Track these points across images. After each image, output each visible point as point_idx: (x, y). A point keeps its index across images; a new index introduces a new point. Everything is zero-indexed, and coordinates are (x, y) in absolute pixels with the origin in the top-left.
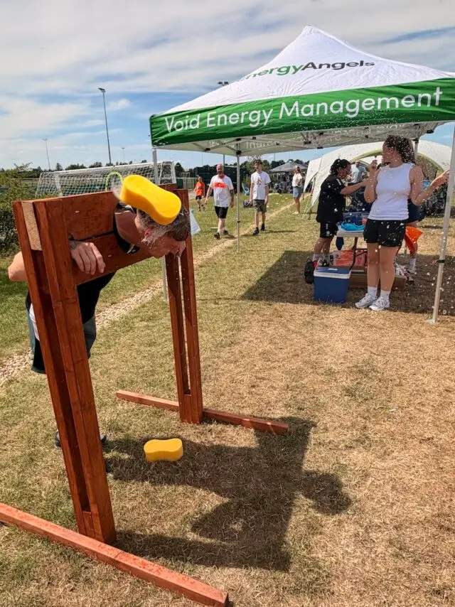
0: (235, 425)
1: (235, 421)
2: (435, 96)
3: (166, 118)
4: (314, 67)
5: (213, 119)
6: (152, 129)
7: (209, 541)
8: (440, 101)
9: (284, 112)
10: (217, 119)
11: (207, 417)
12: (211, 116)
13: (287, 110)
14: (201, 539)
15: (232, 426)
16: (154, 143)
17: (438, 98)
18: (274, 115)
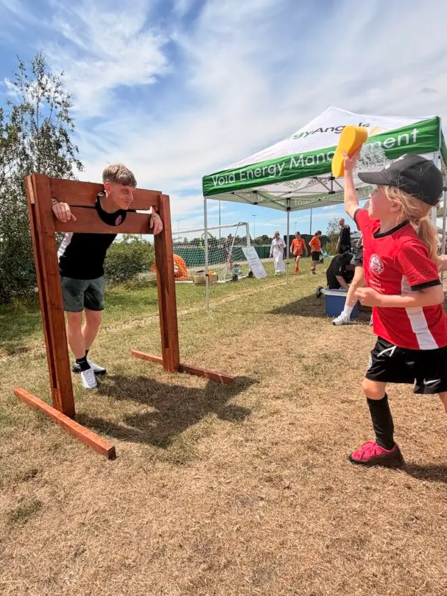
0: (199, 376)
1: (199, 373)
2: (413, 135)
3: (213, 177)
4: (322, 130)
5: (244, 174)
6: (204, 184)
7: (130, 427)
8: (417, 139)
9: (293, 164)
10: (246, 174)
11: (180, 369)
12: (242, 173)
13: (295, 162)
14: (126, 426)
15: (196, 377)
16: (204, 195)
17: (415, 137)
18: (286, 167)
